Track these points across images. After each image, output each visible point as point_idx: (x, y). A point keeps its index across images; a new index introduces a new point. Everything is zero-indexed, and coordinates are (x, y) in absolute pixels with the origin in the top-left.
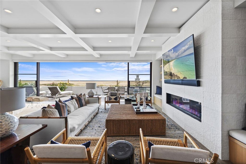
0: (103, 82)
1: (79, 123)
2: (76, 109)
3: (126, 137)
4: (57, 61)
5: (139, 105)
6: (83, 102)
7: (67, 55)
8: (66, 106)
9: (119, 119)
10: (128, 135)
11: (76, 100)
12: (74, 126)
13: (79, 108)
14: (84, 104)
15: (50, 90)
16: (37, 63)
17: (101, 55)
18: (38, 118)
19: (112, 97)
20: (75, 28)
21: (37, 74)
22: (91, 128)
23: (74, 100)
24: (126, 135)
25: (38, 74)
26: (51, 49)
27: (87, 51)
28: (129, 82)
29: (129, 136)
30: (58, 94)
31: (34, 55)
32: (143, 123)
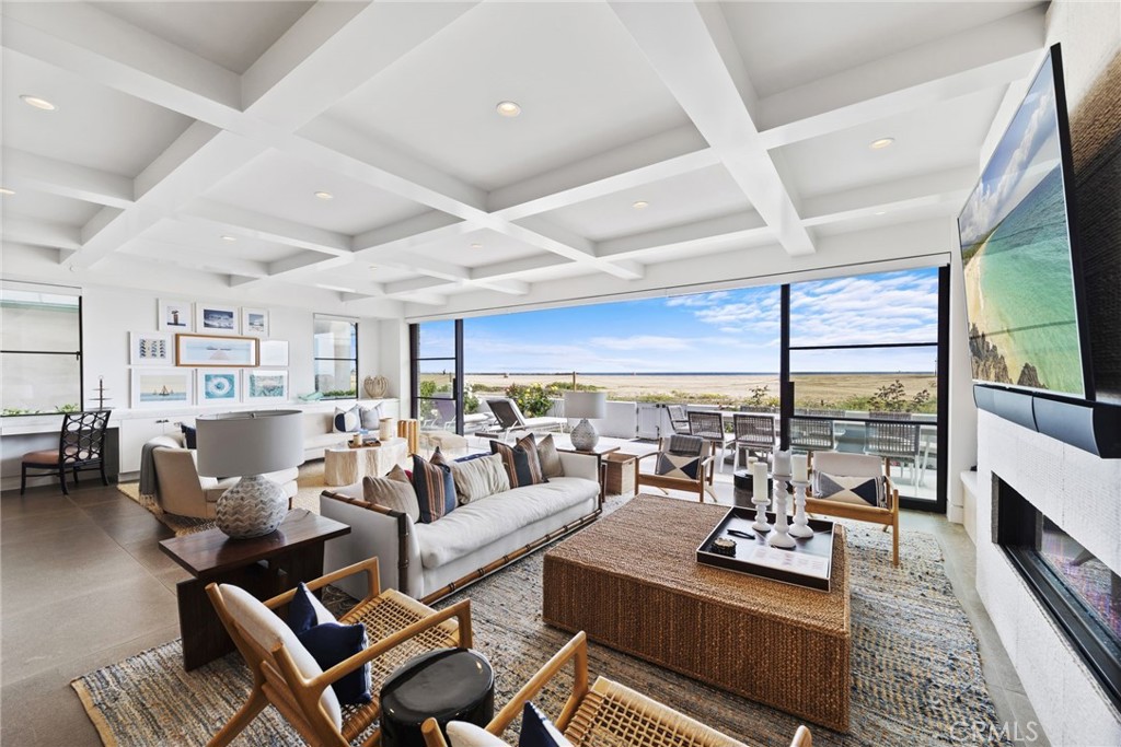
0: (733, 382)
1: (459, 543)
2: (496, 489)
3: (618, 657)
4: (503, 311)
5: (759, 522)
6: (535, 467)
7: (530, 285)
8: (446, 476)
9: (594, 565)
10: (630, 651)
11: (505, 459)
12: (435, 551)
13: (512, 488)
14: (537, 476)
15: (493, 410)
16: (456, 321)
17: (646, 266)
18: (350, 501)
19: (674, 459)
20: (488, 193)
21: (456, 358)
22: (524, 575)
23: (498, 456)
24: (621, 648)
25: (459, 359)
26: (471, 271)
27: (571, 261)
28: (787, 388)
29: (635, 658)
30: (513, 427)
31: (448, 297)
32: (703, 618)
